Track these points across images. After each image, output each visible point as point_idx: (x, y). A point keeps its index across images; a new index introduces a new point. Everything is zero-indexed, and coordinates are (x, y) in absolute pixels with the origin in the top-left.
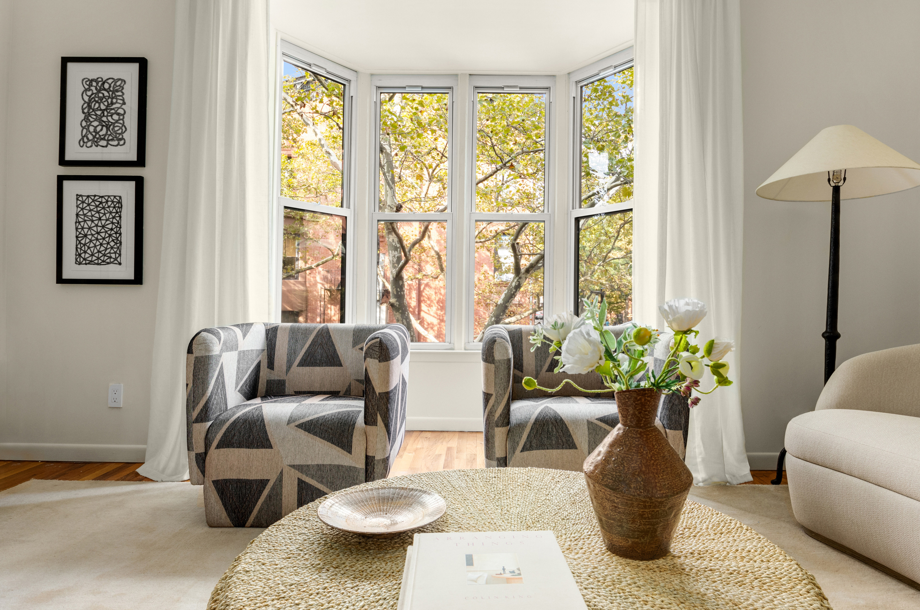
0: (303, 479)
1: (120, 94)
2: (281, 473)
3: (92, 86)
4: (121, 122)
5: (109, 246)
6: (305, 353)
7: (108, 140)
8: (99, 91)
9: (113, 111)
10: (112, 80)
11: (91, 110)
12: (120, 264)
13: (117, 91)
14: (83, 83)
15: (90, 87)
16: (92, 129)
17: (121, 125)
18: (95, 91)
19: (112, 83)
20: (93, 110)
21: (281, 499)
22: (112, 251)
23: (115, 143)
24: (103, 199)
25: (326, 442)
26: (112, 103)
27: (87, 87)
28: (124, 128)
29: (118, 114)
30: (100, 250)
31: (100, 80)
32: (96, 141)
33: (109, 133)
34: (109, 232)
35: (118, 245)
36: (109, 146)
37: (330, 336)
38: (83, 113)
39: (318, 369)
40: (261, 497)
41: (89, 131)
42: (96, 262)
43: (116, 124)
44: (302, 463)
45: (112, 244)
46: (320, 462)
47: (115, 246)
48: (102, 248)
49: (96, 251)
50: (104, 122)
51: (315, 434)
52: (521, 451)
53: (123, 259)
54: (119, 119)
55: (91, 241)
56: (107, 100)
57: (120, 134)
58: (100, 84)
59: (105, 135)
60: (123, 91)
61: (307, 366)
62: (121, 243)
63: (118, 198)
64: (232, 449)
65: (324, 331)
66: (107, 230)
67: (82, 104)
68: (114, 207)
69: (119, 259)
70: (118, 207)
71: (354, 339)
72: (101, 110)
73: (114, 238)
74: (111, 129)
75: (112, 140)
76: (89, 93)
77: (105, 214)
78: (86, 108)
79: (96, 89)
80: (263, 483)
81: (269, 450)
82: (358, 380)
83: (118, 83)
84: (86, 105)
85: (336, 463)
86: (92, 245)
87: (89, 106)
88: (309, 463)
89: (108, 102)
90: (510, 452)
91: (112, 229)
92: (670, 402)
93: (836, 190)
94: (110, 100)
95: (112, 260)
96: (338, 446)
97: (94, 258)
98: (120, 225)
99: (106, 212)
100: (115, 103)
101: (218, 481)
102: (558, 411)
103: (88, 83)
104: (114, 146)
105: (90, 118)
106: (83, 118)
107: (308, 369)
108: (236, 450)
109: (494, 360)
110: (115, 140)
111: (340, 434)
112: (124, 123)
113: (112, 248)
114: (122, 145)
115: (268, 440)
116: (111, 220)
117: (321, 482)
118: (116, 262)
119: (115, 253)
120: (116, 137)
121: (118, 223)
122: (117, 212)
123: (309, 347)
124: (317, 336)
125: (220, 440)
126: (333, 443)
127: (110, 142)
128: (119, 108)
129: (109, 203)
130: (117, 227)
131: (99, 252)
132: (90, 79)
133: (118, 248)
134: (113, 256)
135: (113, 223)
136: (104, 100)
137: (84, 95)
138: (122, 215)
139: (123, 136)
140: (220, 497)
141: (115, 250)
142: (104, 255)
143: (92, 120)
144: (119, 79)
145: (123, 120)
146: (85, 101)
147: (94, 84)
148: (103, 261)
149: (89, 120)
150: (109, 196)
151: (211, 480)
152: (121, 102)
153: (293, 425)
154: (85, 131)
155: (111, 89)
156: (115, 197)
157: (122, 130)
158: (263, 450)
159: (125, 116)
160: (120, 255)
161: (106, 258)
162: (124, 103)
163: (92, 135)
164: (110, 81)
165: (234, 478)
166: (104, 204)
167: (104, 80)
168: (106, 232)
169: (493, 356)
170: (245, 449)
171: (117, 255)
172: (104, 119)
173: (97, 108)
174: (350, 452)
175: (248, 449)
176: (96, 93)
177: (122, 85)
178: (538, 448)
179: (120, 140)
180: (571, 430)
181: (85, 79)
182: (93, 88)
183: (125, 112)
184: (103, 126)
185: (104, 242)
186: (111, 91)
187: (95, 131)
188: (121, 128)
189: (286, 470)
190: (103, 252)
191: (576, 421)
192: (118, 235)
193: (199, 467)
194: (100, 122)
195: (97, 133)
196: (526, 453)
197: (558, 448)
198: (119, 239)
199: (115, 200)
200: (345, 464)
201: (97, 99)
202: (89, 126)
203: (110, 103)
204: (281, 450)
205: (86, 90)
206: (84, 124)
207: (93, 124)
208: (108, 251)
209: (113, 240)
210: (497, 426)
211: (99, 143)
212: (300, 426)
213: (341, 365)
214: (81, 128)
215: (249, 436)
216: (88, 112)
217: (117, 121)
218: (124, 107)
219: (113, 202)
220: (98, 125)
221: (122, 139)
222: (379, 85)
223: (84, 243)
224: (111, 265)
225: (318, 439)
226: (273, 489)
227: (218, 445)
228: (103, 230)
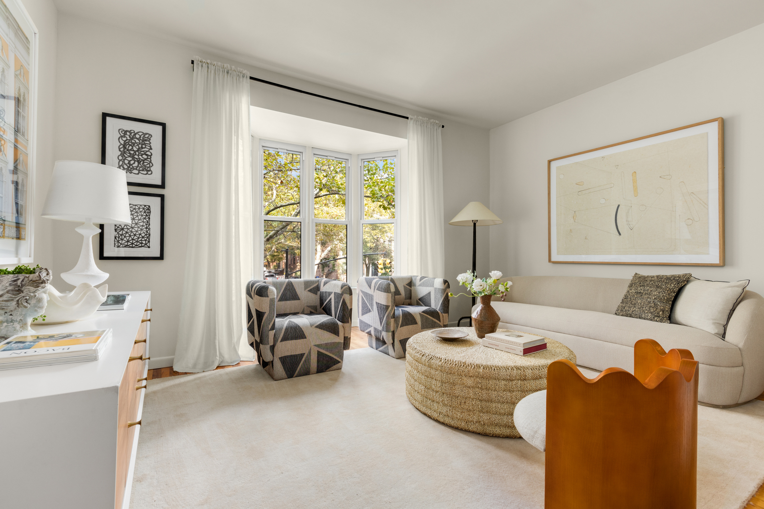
0: (320, 351)
1: (148, 142)
2: (310, 349)
3: (126, 134)
4: (149, 160)
5: (141, 236)
6: (282, 294)
7: (139, 170)
8: (132, 139)
9: (143, 153)
10: (142, 133)
11: (126, 150)
12: (149, 247)
13: (146, 141)
14: (119, 132)
15: (124, 135)
16: (126, 162)
17: (149, 162)
18: (129, 138)
19: (142, 135)
20: (128, 150)
21: (310, 361)
22: (143, 239)
23: (145, 172)
24: (136, 207)
25: (329, 333)
26: (142, 148)
27: (122, 135)
28: (151, 164)
29: (147, 155)
30: (134, 238)
31: (132, 131)
32: (129, 170)
33: (140, 166)
34: (141, 228)
35: (148, 236)
36: (140, 174)
37: (293, 285)
38: (120, 151)
39: (288, 302)
40: (301, 362)
41: (125, 163)
42: (131, 246)
43: (145, 161)
44: (319, 343)
45: (143, 235)
46: (327, 342)
47: (146, 236)
48: (136, 237)
49: (130, 239)
50: (137, 159)
51: (324, 330)
52: (400, 327)
53: (151, 244)
54: (148, 158)
55: (127, 233)
56: (138, 145)
57: (148, 167)
58: (132, 134)
59: (137, 167)
60: (150, 141)
61: (283, 301)
62: (150, 235)
63: (148, 207)
64: (288, 341)
65: (290, 283)
66: (139, 226)
67: (119, 145)
68: (145, 212)
69: (148, 244)
70: (148, 212)
71: (305, 287)
72: (133, 150)
73: (144, 231)
74: (141, 164)
75: (143, 170)
76: (125, 139)
77: (137, 216)
78: (122, 148)
79: (130, 137)
80: (302, 355)
81: (305, 339)
82: (308, 306)
83: (147, 136)
84: (122, 146)
85: (333, 341)
86: (127, 235)
87: (124, 147)
88: (322, 343)
89: (139, 147)
90: (396, 328)
91: (143, 226)
92: (444, 303)
93: (475, 224)
94: (140, 146)
95: (143, 245)
96: (334, 334)
97: (129, 244)
98: (149, 224)
99: (138, 215)
100: (144, 148)
101: (282, 357)
102: (408, 311)
103: (123, 132)
104: (144, 174)
105: (125, 155)
106: (120, 154)
107: (283, 302)
108: (290, 341)
109: (391, 291)
110: (144, 171)
111: (334, 329)
112: (151, 161)
113: (143, 237)
114: (150, 174)
115: (304, 335)
116: (142, 220)
117: (327, 351)
118: (146, 246)
119: (146, 240)
120: (145, 169)
121: (148, 222)
122: (147, 215)
123: (283, 291)
124: (287, 286)
125: (282, 338)
126: (331, 333)
127: (141, 172)
128: (147, 151)
129: (141, 210)
130: (146, 224)
131: (133, 239)
132: (125, 130)
133: (148, 237)
134: (144, 242)
135: (143, 222)
136: (136, 145)
137: (120, 139)
138: (150, 218)
139: (150, 169)
140: (282, 365)
141: (146, 239)
142: (137, 242)
143: (126, 156)
144: (147, 134)
145: (150, 159)
146: (121, 144)
147: (128, 133)
148: (136, 245)
149: (125, 156)
150: (141, 205)
151: (278, 357)
152: (149, 148)
153: (313, 327)
154: (121, 163)
155: (141, 139)
156: (145, 206)
157: (150, 165)
158: (302, 340)
159: (152, 156)
160: (149, 242)
161: (138, 243)
162: (151, 149)
163: (127, 165)
164: (140, 134)
165: (289, 355)
166: (137, 210)
167: (136, 132)
168: (139, 227)
169: (390, 290)
170: (294, 341)
171: (147, 242)
172: (136, 157)
173: (131, 149)
174: (338, 336)
175: (295, 340)
176: (129, 140)
177: (149, 137)
178: (405, 325)
179: (148, 170)
180: (415, 317)
181: (121, 129)
182: (128, 137)
183: (152, 154)
184: (135, 161)
185: (137, 233)
186: (141, 140)
187: (129, 163)
188: (149, 164)
189: (313, 347)
190: (136, 240)
191: (415, 314)
192: (147, 230)
193: (271, 352)
194: (133, 158)
195: (130, 165)
196: (402, 328)
197: (412, 324)
198: (149, 232)
199: (145, 208)
200: (337, 341)
201: (130, 143)
202: (124, 160)
203: (140, 147)
204: (310, 339)
205: (122, 137)
206: (120, 158)
207: (127, 159)
208: (140, 239)
209: (144, 233)
210: (392, 318)
211: (132, 172)
212: (317, 327)
213: (299, 299)
214: (118, 161)
215: (296, 334)
216: (124, 151)
217: (146, 159)
218: (150, 151)
219: (144, 209)
220: (132, 160)
221: (150, 170)
222: (264, 145)
223: (121, 234)
224: (143, 248)
225: (325, 332)
226: (307, 357)
227: (281, 340)
228: (136, 226)
